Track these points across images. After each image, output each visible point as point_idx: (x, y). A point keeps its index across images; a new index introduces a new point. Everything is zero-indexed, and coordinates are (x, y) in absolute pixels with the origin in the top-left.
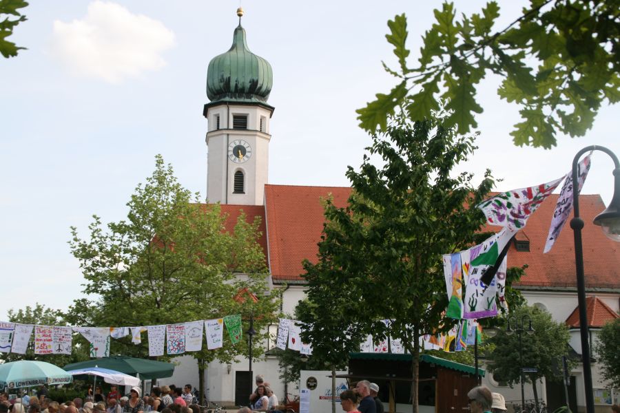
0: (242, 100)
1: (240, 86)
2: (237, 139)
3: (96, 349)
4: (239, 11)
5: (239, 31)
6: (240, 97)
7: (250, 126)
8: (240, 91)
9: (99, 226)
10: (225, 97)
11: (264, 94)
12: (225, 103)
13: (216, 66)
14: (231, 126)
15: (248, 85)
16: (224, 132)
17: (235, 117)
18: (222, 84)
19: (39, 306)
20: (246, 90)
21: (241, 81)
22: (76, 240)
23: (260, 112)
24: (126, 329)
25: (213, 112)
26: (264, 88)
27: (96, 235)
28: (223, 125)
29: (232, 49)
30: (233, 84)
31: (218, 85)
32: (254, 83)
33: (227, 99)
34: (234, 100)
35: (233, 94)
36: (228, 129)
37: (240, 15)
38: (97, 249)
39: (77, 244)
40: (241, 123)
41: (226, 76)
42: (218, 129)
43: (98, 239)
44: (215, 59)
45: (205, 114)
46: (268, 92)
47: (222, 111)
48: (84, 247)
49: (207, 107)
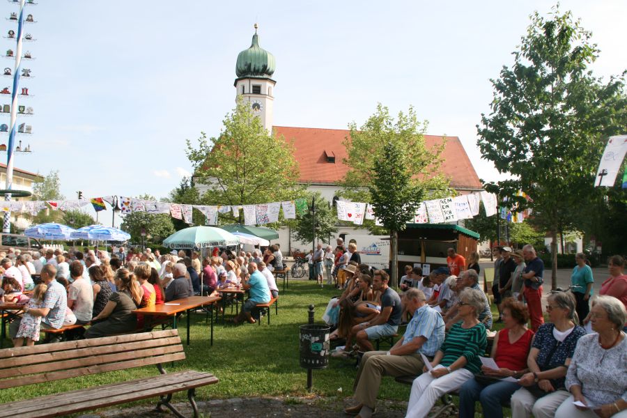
0: (258, 77)
1: (256, 69)
2: (255, 99)
3: (209, 220)
4: (255, 25)
5: (255, 37)
6: (257, 75)
7: (262, 92)
8: (256, 72)
9: (205, 139)
10: (247, 74)
11: (270, 74)
12: (248, 78)
13: (243, 56)
14: (251, 92)
15: (261, 68)
16: (247, 95)
17: (254, 87)
18: (246, 67)
19: (146, 195)
20: (260, 71)
21: (257, 65)
22: (190, 148)
23: (268, 84)
24: (229, 207)
25: (240, 83)
26: (270, 70)
27: (203, 145)
28: (246, 91)
29: (252, 47)
30: (252, 67)
31: (243, 67)
32: (265, 67)
33: (249, 76)
34: (253, 76)
35: (252, 73)
36: (249, 93)
37: (256, 28)
38: (205, 154)
39: (190, 151)
40: (257, 90)
41: (249, 62)
42: (244, 93)
43: (204, 148)
44: (242, 52)
45: (235, 85)
46: (272, 73)
47: (246, 83)
48: (195, 153)
49: (236, 81)
